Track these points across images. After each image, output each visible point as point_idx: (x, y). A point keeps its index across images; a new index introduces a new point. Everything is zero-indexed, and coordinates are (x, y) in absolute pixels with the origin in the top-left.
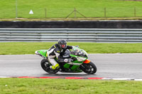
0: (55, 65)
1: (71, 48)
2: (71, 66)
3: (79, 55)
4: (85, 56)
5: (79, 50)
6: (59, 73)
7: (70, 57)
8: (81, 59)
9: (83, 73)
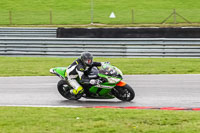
0: (77, 88)
1: (99, 65)
2: (100, 89)
3: (110, 75)
4: (119, 76)
5: (111, 67)
6: (82, 99)
7: (98, 77)
8: (113, 80)
9: (116, 100)
